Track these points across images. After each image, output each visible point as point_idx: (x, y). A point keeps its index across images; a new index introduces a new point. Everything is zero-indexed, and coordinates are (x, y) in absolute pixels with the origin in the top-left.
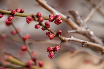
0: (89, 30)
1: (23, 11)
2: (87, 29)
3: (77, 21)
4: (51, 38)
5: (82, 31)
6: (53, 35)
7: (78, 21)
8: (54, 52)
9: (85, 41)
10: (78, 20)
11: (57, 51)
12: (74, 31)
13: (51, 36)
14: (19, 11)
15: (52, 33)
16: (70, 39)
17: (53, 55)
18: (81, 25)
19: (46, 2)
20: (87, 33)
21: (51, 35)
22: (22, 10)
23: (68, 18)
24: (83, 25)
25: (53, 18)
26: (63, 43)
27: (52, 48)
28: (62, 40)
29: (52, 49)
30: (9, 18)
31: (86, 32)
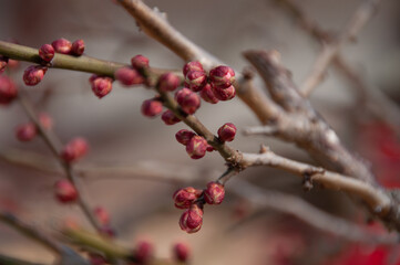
0: (322, 126)
1: (82, 50)
2: (314, 121)
3: (277, 90)
4: (199, 152)
5: (296, 129)
6: (205, 141)
7: (281, 93)
8: (201, 208)
9: (314, 169)
10: (280, 87)
11: (212, 203)
12: (268, 129)
13: (197, 145)
14: (66, 49)
15: (201, 134)
16: (258, 160)
17: (198, 219)
18: (291, 105)
19: (164, 15)
20: (314, 136)
21: (198, 141)
22: (78, 46)
23: (247, 77)
24: (298, 109)
25: (200, 79)
26: (233, 172)
27: (194, 191)
28: (233, 161)
29: (192, 196)
30: (31, 75)
31: (310, 133)
